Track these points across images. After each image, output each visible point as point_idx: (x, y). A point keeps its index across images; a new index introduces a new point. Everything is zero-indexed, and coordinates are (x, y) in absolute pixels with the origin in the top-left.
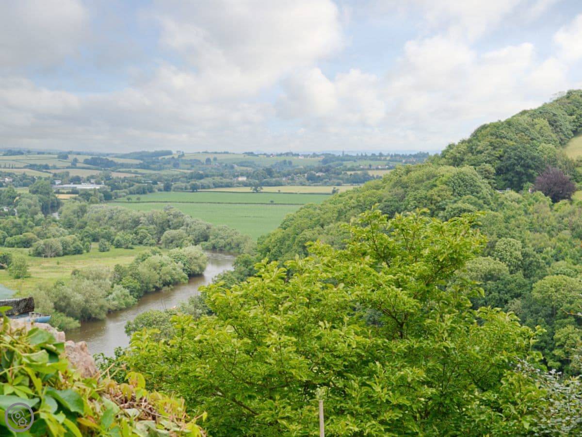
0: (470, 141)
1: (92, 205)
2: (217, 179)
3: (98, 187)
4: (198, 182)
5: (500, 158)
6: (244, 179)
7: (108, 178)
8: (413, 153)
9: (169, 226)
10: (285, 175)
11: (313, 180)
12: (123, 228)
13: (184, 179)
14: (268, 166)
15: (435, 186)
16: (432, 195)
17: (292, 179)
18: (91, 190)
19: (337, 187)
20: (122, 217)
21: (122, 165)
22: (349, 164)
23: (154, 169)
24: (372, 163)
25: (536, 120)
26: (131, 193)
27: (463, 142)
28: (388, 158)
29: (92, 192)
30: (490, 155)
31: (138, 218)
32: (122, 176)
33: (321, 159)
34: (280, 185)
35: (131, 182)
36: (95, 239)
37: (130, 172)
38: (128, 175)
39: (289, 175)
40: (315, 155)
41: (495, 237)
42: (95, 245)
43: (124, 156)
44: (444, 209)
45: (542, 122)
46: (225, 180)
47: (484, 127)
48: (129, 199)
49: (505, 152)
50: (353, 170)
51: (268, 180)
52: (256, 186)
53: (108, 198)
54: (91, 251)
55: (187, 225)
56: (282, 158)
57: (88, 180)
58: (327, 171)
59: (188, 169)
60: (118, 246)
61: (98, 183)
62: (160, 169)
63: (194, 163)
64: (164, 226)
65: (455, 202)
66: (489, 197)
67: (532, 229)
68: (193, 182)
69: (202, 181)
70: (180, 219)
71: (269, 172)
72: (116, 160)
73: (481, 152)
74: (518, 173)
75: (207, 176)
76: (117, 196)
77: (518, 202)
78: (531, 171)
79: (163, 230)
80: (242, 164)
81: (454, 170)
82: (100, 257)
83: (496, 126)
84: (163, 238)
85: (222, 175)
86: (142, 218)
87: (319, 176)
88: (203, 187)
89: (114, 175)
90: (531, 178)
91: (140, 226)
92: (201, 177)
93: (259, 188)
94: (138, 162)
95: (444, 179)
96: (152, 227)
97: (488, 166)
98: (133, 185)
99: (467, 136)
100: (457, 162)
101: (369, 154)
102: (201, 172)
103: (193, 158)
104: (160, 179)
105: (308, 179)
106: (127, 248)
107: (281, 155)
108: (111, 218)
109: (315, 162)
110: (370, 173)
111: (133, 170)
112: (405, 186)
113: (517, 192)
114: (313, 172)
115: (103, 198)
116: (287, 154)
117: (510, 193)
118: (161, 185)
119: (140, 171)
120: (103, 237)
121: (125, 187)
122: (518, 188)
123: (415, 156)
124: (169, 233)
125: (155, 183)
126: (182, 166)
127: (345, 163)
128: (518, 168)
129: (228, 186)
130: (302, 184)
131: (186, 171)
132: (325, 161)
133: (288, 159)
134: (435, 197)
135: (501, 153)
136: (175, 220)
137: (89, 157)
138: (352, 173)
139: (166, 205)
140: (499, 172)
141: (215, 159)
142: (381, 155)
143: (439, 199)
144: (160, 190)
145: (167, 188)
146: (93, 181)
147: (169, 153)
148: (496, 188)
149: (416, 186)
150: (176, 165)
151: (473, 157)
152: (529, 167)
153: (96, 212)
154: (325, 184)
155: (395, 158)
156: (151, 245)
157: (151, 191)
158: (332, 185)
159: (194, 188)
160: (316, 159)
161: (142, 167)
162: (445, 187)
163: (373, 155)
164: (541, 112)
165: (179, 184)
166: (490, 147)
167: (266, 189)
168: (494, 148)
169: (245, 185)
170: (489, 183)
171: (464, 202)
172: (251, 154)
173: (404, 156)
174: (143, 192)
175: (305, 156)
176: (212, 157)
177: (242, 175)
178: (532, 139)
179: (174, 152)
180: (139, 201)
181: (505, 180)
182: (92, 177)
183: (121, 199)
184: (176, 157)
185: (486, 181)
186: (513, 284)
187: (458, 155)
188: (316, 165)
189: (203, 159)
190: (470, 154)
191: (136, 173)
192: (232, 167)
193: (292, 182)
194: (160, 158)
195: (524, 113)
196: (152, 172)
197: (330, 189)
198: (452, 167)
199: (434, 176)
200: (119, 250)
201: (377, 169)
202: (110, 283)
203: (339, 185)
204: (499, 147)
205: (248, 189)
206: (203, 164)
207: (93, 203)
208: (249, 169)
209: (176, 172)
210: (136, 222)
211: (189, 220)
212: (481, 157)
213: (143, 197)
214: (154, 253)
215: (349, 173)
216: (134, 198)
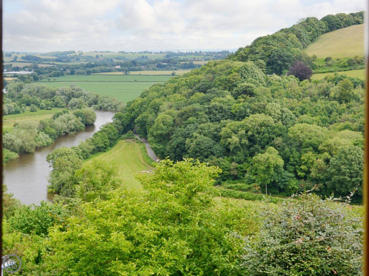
0: (251, 47)
1: (26, 84)
2: (103, 68)
3: (30, 73)
4: (91, 69)
5: (269, 56)
6: (119, 67)
7: (36, 67)
8: (219, 51)
9: (73, 96)
10: (143, 65)
11: (160, 67)
12: (45, 98)
13: (83, 68)
14: (133, 59)
15: (231, 73)
16: (229, 79)
17: (148, 67)
18: (25, 75)
19: (175, 71)
20: (45, 91)
21: (45, 60)
22: (182, 58)
23: (64, 62)
24: (195, 57)
25: (289, 35)
26: (50, 76)
27: (247, 47)
28: (205, 54)
29: (27, 77)
30: (263, 54)
31: (55, 91)
32: (45, 66)
33: (165, 55)
34: (140, 70)
35: (50, 69)
36: (28, 105)
37: (49, 64)
38: (48, 66)
39: (146, 64)
40: (161, 53)
41: (266, 102)
42: (28, 108)
43: (46, 55)
44: (236, 86)
45: (293, 36)
46: (107, 68)
47: (260, 39)
48: (48, 80)
49: (272, 53)
50: (185, 61)
51: (134, 67)
52: (126, 71)
53: (36, 79)
54: (25, 112)
55: (85, 95)
56: (142, 55)
57: (24, 69)
58: (168, 61)
59: (85, 62)
60: (42, 109)
61: (30, 71)
62: (68, 61)
63: (88, 58)
64: (71, 96)
65: (243, 82)
66: (263, 79)
67: (288, 97)
68: (88, 69)
69: (94, 68)
70: (80, 92)
71: (134, 63)
72: (41, 57)
73: (258, 53)
74: (279, 65)
75: (96, 66)
76: (41, 78)
77: (280, 81)
78: (287, 63)
79: (70, 99)
80: (117, 58)
81: (242, 64)
82: (31, 115)
83: (266, 38)
84: (69, 103)
85: (106, 65)
86: (57, 92)
87: (164, 65)
88: (94, 72)
89: (40, 66)
90: (286, 67)
91: (55, 96)
92: (93, 66)
93: (128, 73)
94: (54, 58)
95: (236, 69)
96: (63, 97)
97: (262, 61)
98: (51, 72)
99: (250, 44)
100: (244, 59)
101: (194, 52)
102: (93, 63)
103: (88, 55)
104: (68, 67)
105: (157, 67)
106: (48, 109)
107: (141, 53)
108: (38, 92)
109: (161, 57)
110: (195, 63)
111: (51, 63)
112: (214, 73)
113: (279, 75)
114: (160, 62)
115: (33, 80)
116: (145, 52)
117: (275, 76)
118: (68, 71)
119: (55, 63)
120: (33, 103)
121: (46, 73)
122: (279, 73)
123: (220, 53)
124: (73, 100)
125: (65, 70)
126: (81, 60)
127: (179, 57)
128: (279, 62)
129: (109, 71)
130: (154, 70)
131: (83, 63)
132: (167, 56)
133: (145, 55)
134: (232, 80)
135: (269, 54)
136: (77, 92)
137: (25, 55)
138: (184, 63)
139: (71, 83)
140: (268, 64)
141: (101, 55)
142: (201, 52)
143: (234, 80)
144: (68, 74)
145: (72, 73)
146: (27, 69)
147: (74, 52)
148: (267, 74)
149: (221, 73)
150: (78, 59)
151: (253, 56)
152: (285, 61)
153: (29, 88)
154: (168, 69)
155: (209, 54)
156: (63, 107)
157: (62, 75)
158: (172, 69)
159: (89, 73)
160: (162, 54)
161: (57, 60)
162: (237, 74)
163: (196, 52)
164: (292, 30)
165: (79, 70)
166: (263, 51)
167: (132, 73)
168: (265, 51)
169: (119, 70)
170: (263, 71)
171: (248, 82)
172: (123, 52)
173: (214, 53)
174: (58, 75)
175: (156, 53)
176: (99, 54)
177: (118, 65)
178: (287, 46)
179: (77, 52)
180: (54, 81)
181: (272, 68)
182: (27, 67)
183: (44, 80)
184: (78, 54)
185: (261, 70)
186: (277, 129)
187: (245, 55)
188: (162, 58)
189: (94, 56)
190: (251, 54)
191: (53, 64)
192: (112, 60)
193: (148, 69)
194: (68, 55)
195: (282, 30)
196: (63, 64)
197: (170, 72)
198: (241, 62)
199: (230, 68)
200: (42, 110)
201: (198, 60)
202: (37, 131)
203: (176, 70)
204: (268, 50)
205: (121, 73)
206: (94, 58)
207: (27, 82)
208: (122, 61)
209: (78, 63)
210: (53, 94)
211: (85, 92)
212: (258, 56)
213: (57, 79)
214: (64, 112)
215: (182, 63)
216: (52, 79)
